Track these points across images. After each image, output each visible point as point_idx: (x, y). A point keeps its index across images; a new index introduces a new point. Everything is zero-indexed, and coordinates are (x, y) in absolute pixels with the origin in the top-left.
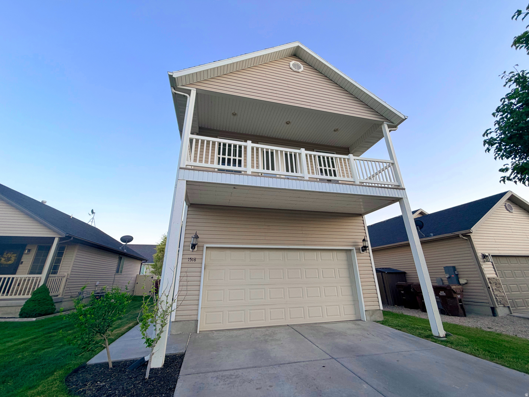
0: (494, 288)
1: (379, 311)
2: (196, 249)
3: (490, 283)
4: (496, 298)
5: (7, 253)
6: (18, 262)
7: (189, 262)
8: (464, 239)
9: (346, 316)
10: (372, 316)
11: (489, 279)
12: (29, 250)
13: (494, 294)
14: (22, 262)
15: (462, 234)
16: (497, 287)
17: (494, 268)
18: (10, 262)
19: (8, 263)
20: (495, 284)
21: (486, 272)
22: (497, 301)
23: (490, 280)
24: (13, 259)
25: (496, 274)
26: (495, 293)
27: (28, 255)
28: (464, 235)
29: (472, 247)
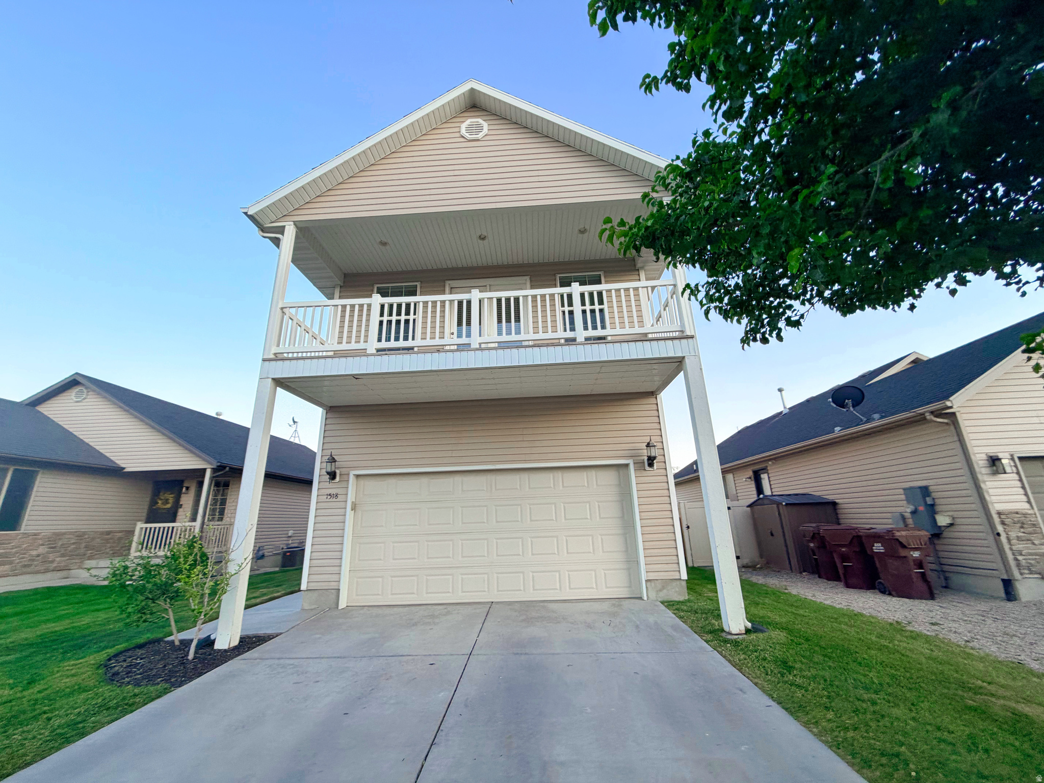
0: (1013, 534)
1: (678, 582)
2: (338, 479)
3: (1003, 523)
4: (1016, 559)
5: (164, 494)
6: (177, 505)
7: (328, 500)
8: (940, 422)
9: (608, 590)
10: (661, 590)
11: (999, 514)
12: (187, 488)
13: (1011, 549)
14: (182, 505)
15: (932, 413)
16: (1024, 533)
17: (1023, 487)
18: (169, 506)
19: (166, 507)
20: (1019, 525)
21: (993, 498)
22: (1019, 565)
23: (1003, 517)
24: (171, 501)
25: (1029, 502)
26: (1014, 548)
27: (187, 495)
28: (938, 414)
29: (960, 440)
